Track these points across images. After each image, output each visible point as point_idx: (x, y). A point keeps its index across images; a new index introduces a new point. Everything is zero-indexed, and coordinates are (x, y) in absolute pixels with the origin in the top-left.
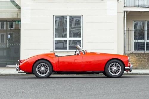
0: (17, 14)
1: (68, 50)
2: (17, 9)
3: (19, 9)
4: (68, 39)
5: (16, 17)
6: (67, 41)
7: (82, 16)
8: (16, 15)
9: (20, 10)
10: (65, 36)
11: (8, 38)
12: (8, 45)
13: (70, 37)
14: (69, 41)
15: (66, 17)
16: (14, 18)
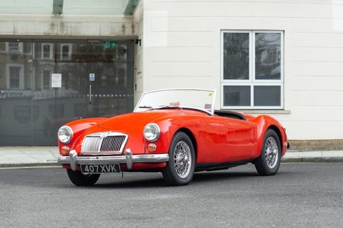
0: (123, 27)
1: (252, 106)
2: (123, 16)
3: (128, 16)
4: (252, 82)
5: (121, 34)
6: (250, 87)
7: (282, 33)
8: (121, 29)
10: (247, 78)
12: (91, 95)
13: (257, 78)
14: (255, 87)
15: (248, 34)
16: (116, 35)
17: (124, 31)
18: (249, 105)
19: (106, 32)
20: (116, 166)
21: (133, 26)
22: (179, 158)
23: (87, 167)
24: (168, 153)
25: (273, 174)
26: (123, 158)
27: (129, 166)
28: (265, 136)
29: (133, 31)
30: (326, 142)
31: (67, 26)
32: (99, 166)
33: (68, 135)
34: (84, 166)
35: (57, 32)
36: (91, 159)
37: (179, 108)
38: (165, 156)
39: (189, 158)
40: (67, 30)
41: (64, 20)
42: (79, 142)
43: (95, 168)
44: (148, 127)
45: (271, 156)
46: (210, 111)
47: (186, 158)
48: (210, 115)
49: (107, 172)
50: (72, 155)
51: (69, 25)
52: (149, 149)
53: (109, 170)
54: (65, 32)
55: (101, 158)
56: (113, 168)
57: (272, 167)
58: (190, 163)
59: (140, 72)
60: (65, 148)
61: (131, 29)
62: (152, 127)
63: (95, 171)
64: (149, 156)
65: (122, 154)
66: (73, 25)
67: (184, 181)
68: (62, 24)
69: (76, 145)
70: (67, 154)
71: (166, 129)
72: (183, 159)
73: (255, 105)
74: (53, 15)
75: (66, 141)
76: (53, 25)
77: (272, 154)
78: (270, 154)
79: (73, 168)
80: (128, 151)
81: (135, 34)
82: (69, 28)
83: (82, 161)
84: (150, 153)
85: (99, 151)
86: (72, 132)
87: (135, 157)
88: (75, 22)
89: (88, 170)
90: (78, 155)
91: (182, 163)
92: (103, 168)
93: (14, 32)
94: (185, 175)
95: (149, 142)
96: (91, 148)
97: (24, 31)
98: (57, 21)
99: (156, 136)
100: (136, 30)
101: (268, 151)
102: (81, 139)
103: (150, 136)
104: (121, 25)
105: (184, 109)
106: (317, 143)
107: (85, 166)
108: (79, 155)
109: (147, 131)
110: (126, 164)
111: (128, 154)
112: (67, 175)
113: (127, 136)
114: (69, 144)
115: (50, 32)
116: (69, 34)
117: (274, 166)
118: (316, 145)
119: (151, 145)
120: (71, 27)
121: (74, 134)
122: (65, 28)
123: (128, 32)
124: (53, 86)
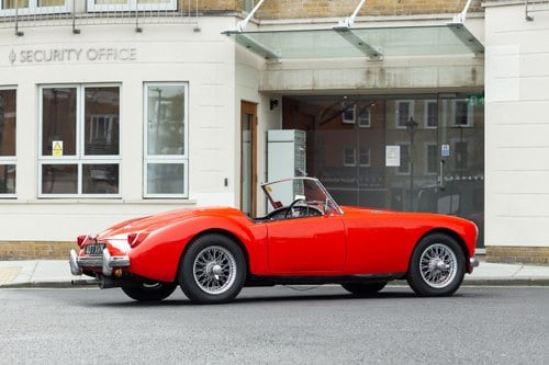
0: (474, 72)
2: (473, 55)
3: (480, 55)
5: (470, 83)
8: (470, 76)
9: (483, 59)
11: (443, 154)
16: (463, 85)
17: (474, 79)
19: (447, 81)
31: (389, 74)
35: (374, 83)
40: (390, 79)
41: (384, 66)
51: (392, 72)
54: (386, 84)
66: (398, 71)
68: (382, 71)
74: (368, 58)
76: (368, 72)
82: (393, 78)
88: (401, 68)
93: (314, 85)
97: (328, 84)
98: (375, 67)
104: (470, 69)
115: (364, 83)
116: (392, 86)
120: (395, 75)
122: (387, 77)
124: (387, 164)
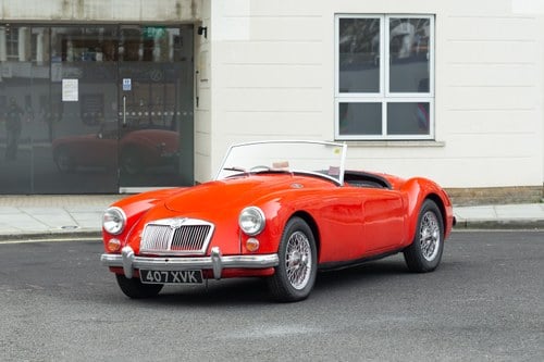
0: (178, 6)
1: (384, 135)
4: (385, 96)
5: (174, 18)
6: (379, 105)
7: (432, 18)
8: (174, 10)
10: (377, 90)
11: (125, 89)
12: (126, 114)
13: (392, 89)
14: (388, 104)
15: (379, 20)
16: (166, 19)
17: (178, 13)
18: (380, 133)
19: (150, 15)
20: (197, 274)
21: (193, 6)
22: (293, 257)
23: (150, 273)
24: (278, 253)
25: (432, 270)
26: (208, 260)
27: (217, 273)
28: (421, 211)
29: (194, 13)
30: (500, 191)
31: (88, 6)
32: (169, 272)
33: (118, 221)
34: (145, 273)
35: (72, 14)
36: (156, 261)
37: (288, 173)
38: (271, 258)
39: (307, 258)
40: (88, 12)
42: (135, 232)
43: (163, 276)
44: (245, 212)
45: (429, 242)
46: (337, 177)
47: (304, 258)
48: (338, 185)
49: (182, 281)
50: (125, 254)
51: (91, 3)
52: (249, 247)
53: (185, 280)
54: (85, 15)
55: (171, 261)
56: (191, 277)
57: (430, 258)
58: (309, 265)
59: (206, 80)
60: (113, 241)
61: (190, 11)
62: (252, 212)
63: (163, 280)
64: (248, 259)
65: (206, 255)
66: (98, 3)
67: (301, 294)
68: (81, 2)
69: (131, 236)
70: (118, 252)
71: (274, 214)
72: (299, 261)
73: (389, 133)
75: (115, 230)
76: (65, 3)
77: (430, 238)
78: (427, 239)
79: (128, 274)
80: (216, 250)
81: (197, 17)
82: (92, 9)
83: (142, 265)
84: (249, 253)
85: (169, 249)
86: (124, 217)
87: (226, 259)
89: (152, 279)
90: (136, 255)
91: (297, 267)
92: (176, 276)
93: (4, 15)
94: (302, 284)
95: (247, 236)
96: (156, 244)
97: (20, 14)
99: (258, 226)
100: (198, 11)
101: (425, 234)
102: (140, 227)
103: (250, 227)
104: (175, 4)
105: (296, 174)
106: (488, 193)
107: (147, 272)
108: (137, 253)
109: (245, 219)
110: (212, 270)
111: (216, 255)
112: (116, 281)
113: (213, 226)
114: (121, 236)
115: (61, 14)
116: (91, 18)
117: (433, 256)
118: (484, 195)
119: (250, 241)
120: (95, 7)
121: (129, 220)
122: (85, 9)
123: (186, 15)
124: (64, 99)
